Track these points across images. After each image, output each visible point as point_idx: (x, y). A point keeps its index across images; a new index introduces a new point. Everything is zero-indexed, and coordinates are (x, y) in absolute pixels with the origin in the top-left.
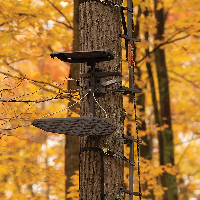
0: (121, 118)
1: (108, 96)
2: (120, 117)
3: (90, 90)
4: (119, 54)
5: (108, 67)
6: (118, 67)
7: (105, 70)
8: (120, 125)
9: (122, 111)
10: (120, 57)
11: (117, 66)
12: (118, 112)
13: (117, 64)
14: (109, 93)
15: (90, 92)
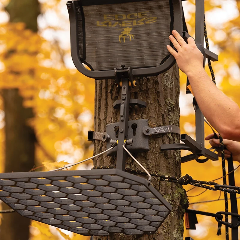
0: (179, 206)
1: (155, 160)
2: (178, 204)
3: (117, 141)
4: (176, 82)
5: (155, 103)
6: (175, 105)
7: (149, 109)
8: (177, 221)
9: (180, 193)
10: (178, 89)
11: (172, 103)
12: (175, 194)
13: (173, 100)
14: (156, 153)
15: (116, 145)
